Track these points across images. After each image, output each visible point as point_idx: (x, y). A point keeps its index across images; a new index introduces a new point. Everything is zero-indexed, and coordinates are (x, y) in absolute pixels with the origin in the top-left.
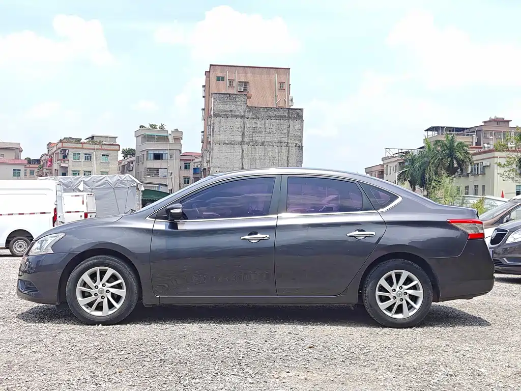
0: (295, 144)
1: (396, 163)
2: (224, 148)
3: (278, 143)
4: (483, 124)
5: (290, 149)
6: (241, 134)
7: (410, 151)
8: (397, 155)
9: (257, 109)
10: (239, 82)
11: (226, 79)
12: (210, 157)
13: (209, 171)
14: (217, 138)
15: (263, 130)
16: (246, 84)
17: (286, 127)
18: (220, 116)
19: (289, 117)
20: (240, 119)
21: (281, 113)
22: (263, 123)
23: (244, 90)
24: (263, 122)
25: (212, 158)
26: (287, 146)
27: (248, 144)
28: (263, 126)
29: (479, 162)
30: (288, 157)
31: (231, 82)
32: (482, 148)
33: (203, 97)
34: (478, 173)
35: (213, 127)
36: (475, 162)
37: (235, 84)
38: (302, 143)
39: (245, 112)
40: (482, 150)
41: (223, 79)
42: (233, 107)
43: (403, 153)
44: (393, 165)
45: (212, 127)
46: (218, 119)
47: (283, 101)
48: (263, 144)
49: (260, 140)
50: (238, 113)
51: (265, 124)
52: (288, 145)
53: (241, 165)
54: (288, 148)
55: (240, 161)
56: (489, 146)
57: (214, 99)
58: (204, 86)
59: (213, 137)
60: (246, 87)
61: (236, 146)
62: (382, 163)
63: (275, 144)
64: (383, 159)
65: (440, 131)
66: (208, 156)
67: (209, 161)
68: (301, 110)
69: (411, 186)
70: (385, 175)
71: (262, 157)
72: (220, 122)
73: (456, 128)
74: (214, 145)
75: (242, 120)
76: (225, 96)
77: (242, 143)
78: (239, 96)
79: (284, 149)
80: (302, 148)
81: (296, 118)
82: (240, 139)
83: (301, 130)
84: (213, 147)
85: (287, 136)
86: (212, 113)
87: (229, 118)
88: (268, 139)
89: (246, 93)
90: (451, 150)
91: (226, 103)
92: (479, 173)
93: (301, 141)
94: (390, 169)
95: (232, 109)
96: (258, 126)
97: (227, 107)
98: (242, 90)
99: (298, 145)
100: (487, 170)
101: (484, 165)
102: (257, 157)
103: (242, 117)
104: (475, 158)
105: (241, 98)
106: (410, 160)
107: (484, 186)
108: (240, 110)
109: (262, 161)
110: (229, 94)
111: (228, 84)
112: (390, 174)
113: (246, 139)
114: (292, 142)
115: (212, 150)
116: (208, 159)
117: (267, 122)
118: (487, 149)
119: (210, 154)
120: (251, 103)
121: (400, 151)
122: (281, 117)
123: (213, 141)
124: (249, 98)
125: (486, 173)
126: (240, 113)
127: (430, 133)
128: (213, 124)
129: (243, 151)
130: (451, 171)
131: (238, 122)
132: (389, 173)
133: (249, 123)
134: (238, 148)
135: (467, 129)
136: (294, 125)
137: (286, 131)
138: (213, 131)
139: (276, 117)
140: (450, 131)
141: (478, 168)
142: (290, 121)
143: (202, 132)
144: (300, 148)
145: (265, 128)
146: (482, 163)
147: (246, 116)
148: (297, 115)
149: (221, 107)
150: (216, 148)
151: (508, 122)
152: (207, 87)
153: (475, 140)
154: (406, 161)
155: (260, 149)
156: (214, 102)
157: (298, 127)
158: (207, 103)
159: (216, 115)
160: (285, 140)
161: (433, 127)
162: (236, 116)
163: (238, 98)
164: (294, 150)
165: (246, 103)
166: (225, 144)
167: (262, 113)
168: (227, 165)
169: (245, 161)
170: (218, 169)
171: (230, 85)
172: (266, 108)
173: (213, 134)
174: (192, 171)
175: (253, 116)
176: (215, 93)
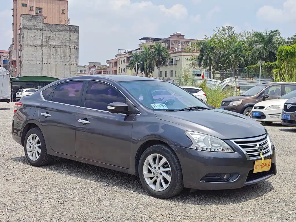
0: (74, 47)
1: (125, 58)
2: (30, 48)
3: (64, 46)
4: (170, 37)
5: (71, 50)
6: (41, 40)
7: (132, 51)
8: (125, 53)
9: (50, 25)
10: (37, 8)
11: (28, 5)
13: (21, 63)
14: (25, 42)
15: (55, 38)
16: (40, 9)
17: (68, 36)
18: (28, 29)
19: (70, 30)
21: (65, 28)
22: (55, 34)
23: (40, 13)
25: (23, 54)
26: (69, 48)
27: (45, 46)
28: (55, 36)
29: (173, 58)
30: (70, 54)
31: (31, 7)
32: (174, 50)
33: (12, 16)
34: (172, 64)
35: (23, 35)
36: (171, 58)
37: (34, 9)
38: (78, 47)
39: (43, 26)
40: (174, 51)
41: (26, 5)
42: (35, 24)
43: (129, 52)
44: (123, 59)
45: (22, 35)
46: (26, 30)
47: (64, 20)
48: (55, 46)
49: (52, 44)
50: (39, 28)
52: (70, 48)
53: (41, 59)
54: (70, 49)
55: (41, 56)
56: (178, 49)
57: (23, 18)
58: (13, 9)
60: (41, 11)
61: (38, 47)
62: (116, 58)
63: (62, 47)
64: (117, 56)
65: (148, 40)
66: (20, 53)
67: (21, 56)
68: (78, 26)
69: (135, 71)
70: (118, 65)
71: (55, 55)
72: (27, 33)
73: (157, 39)
75: (41, 32)
76: (30, 16)
77: (42, 46)
78: (39, 17)
79: (68, 50)
80: (78, 49)
81: (74, 31)
82: (40, 43)
83: (78, 38)
84: (23, 47)
85: (69, 42)
86: (21, 26)
87: (33, 30)
88: (57, 43)
89: (42, 15)
90: (159, 51)
91: (31, 20)
92: (173, 64)
93: (78, 45)
94: (122, 62)
96: (52, 35)
97: (31, 23)
98: (39, 13)
99: (76, 47)
100: (178, 63)
101: (176, 59)
102: (52, 54)
103: (41, 30)
104: (171, 56)
105: (40, 18)
106: (135, 56)
107: (176, 71)
108: (40, 26)
109: (54, 57)
110: (33, 15)
111: (29, 8)
112: (121, 64)
113: (44, 43)
114: (72, 46)
115: (23, 49)
116: (20, 55)
117: (57, 33)
118: (177, 51)
120: (46, 21)
121: (127, 51)
122: (65, 31)
123: (23, 44)
124: (45, 18)
127: (142, 41)
128: (23, 33)
129: (42, 51)
130: (159, 64)
131: (39, 33)
133: (46, 34)
134: (39, 49)
135: (162, 39)
136: (73, 35)
137: (68, 39)
138: (23, 37)
139: (62, 31)
140: (153, 40)
141: (172, 61)
142: (71, 33)
143: (13, 38)
144: (77, 49)
145: (56, 37)
146: (175, 58)
147: (44, 29)
148: (75, 29)
149: (27, 23)
150: (25, 49)
151: (183, 36)
152: (15, 10)
153: (167, 46)
154: (132, 57)
155: (53, 49)
156: (23, 20)
157: (75, 37)
158: (16, 20)
159: (24, 28)
160: (68, 44)
161: (144, 38)
162: (38, 29)
164: (73, 50)
165: (43, 21)
166: (31, 46)
167: (54, 28)
168: (33, 59)
169: (44, 56)
170: (27, 62)
171: (31, 9)
172: (56, 25)
173: (23, 40)
174: (2, 62)
175: (48, 30)
176: (23, 14)
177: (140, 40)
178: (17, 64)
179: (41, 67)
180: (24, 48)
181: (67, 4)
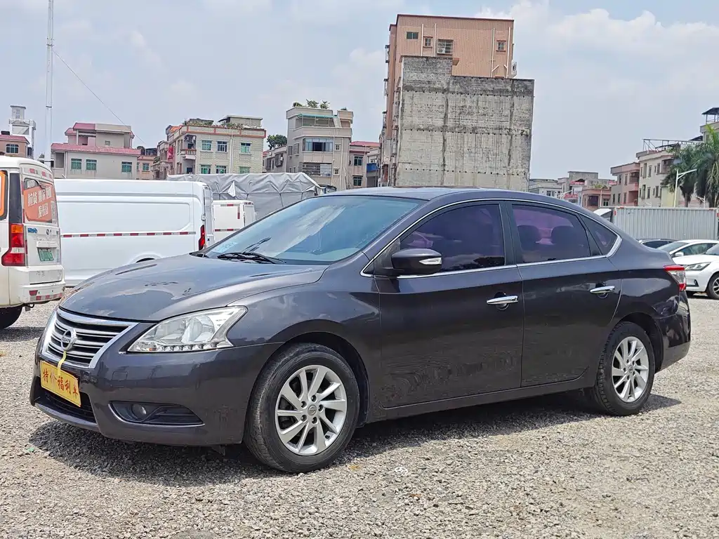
0: (520, 132)
1: (660, 161)
2: (416, 134)
3: (496, 129)
5: (514, 138)
6: (443, 116)
7: (680, 143)
8: (660, 149)
9: (466, 79)
10: (439, 40)
11: (421, 36)
12: (396, 149)
13: (395, 171)
14: (407, 121)
15: (474, 110)
16: (448, 43)
17: (508, 106)
18: (414, 90)
19: (513, 91)
20: (441, 94)
21: (501, 86)
22: (475, 100)
23: (446, 52)
24: (475, 98)
25: (400, 149)
26: (509, 134)
27: (452, 130)
28: (475, 105)
30: (510, 150)
31: (428, 40)
33: (387, 62)
35: (403, 104)
37: (434, 43)
38: (531, 130)
39: (448, 83)
41: (415, 36)
42: (432, 77)
43: (670, 146)
44: (655, 163)
45: (401, 106)
46: (410, 93)
47: (503, 68)
48: (474, 130)
49: (469, 124)
50: (440, 86)
51: (478, 101)
52: (511, 133)
53: (442, 160)
54: (510, 137)
55: (441, 154)
57: (405, 64)
58: (388, 47)
59: (402, 119)
60: (449, 48)
61: (434, 133)
62: (637, 161)
63: (491, 131)
64: (638, 155)
66: (394, 146)
67: (396, 154)
68: (531, 81)
69: (684, 194)
70: (641, 178)
71: (473, 150)
72: (413, 99)
74: (404, 132)
75: (444, 96)
76: (421, 59)
77: (444, 129)
78: (441, 61)
79: (505, 139)
80: (530, 137)
81: (524, 93)
82: (440, 123)
83: (530, 111)
84: (401, 133)
85: (509, 120)
86: (401, 85)
87: (426, 93)
88: (481, 124)
89: (450, 57)
91: (421, 70)
93: (530, 126)
94: (650, 170)
95: (429, 79)
96: (468, 104)
97: (423, 77)
98: (444, 52)
99: (524, 133)
102: (466, 149)
103: (444, 91)
105: (443, 64)
106: (684, 156)
108: (443, 81)
109: (472, 155)
110: (427, 57)
111: (423, 43)
112: (650, 176)
113: (450, 124)
114: (517, 129)
115: (401, 139)
116: (394, 152)
117: (481, 98)
119: (397, 144)
120: (457, 71)
121: (666, 143)
122: (501, 92)
123: (402, 125)
124: (456, 62)
126: (442, 85)
127: (711, 117)
128: (403, 100)
129: (445, 140)
131: (439, 99)
132: (647, 175)
133: (455, 100)
134: (438, 136)
136: (520, 103)
137: (507, 112)
138: (402, 111)
139: (494, 92)
142: (515, 97)
143: (384, 113)
144: (528, 137)
145: (478, 107)
147: (451, 90)
148: (525, 88)
149: (414, 76)
150: (406, 136)
154: (677, 157)
155: (469, 138)
156: (405, 68)
157: (525, 106)
158: (392, 72)
159: (407, 88)
160: (507, 125)
162: (436, 90)
163: (440, 63)
164: (518, 140)
165: (451, 71)
166: (419, 129)
167: (474, 86)
168: (422, 161)
169: (446, 155)
170: (408, 166)
171: (426, 45)
172: (480, 78)
173: (402, 116)
174: (365, 168)
175: (461, 90)
176: (406, 56)
177: (704, 114)
178: (391, 172)
179: (440, 179)
180: (404, 136)
181: (512, 29)
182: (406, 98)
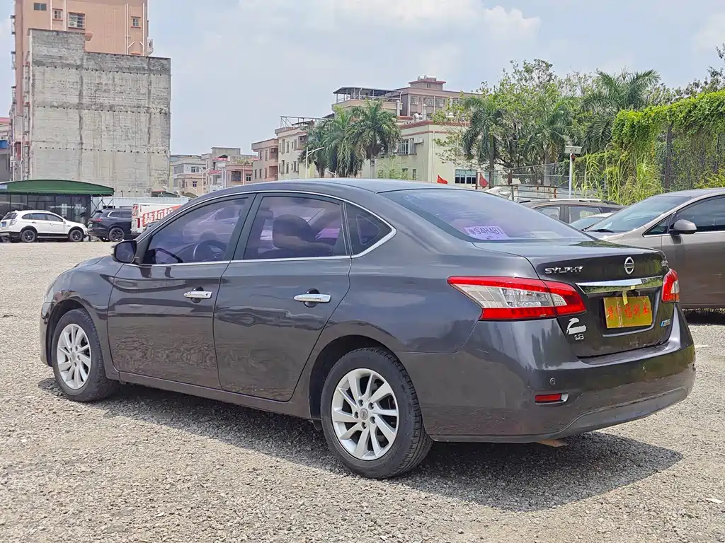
0: (159, 110)
1: (296, 138)
2: (51, 112)
3: (134, 107)
4: (409, 86)
5: (152, 117)
6: (77, 93)
7: (314, 120)
8: (296, 126)
9: (100, 55)
10: (71, 13)
11: (51, 7)
12: (29, 126)
13: (29, 148)
14: (39, 98)
15: (111, 87)
16: (80, 17)
17: (145, 83)
18: (44, 65)
19: (149, 69)
20: (74, 70)
21: (138, 63)
22: (111, 77)
23: (78, 26)
24: (111, 75)
25: (33, 127)
26: (147, 112)
27: (88, 108)
28: (111, 82)
29: (408, 137)
30: (149, 128)
31: (57, 12)
32: (411, 119)
33: (13, 33)
34: (407, 153)
35: (34, 80)
36: (404, 138)
37: (64, 15)
38: (169, 108)
39: (82, 60)
40: (413, 122)
41: (44, 7)
42: (64, 52)
43: (305, 123)
44: (291, 140)
45: (31, 81)
46: (41, 69)
47: (139, 45)
48: (111, 108)
49: (106, 102)
50: (72, 62)
51: (114, 78)
52: (149, 111)
53: (79, 139)
54: (148, 115)
55: (78, 132)
56: (421, 116)
57: (34, 37)
58: (13, 17)
59: (33, 95)
60: (81, 22)
61: (69, 110)
62: (276, 138)
63: (129, 109)
64: (277, 132)
65: (354, 93)
66: (26, 124)
67: (28, 132)
68: (168, 60)
69: (318, 169)
70: (280, 154)
71: (111, 128)
72: (44, 74)
73: (375, 90)
74: (36, 108)
75: (78, 72)
76: (51, 33)
77: (79, 106)
78: (73, 36)
79: (144, 117)
80: (169, 116)
81: (160, 71)
82: (76, 100)
83: (168, 89)
84: (33, 110)
85: (147, 98)
86: (30, 60)
87: (59, 69)
88: (118, 101)
89: (82, 31)
90: (375, 122)
91: (48, 44)
92: (409, 153)
93: (168, 105)
94: (288, 146)
95: (60, 54)
96: (104, 81)
97: (54, 51)
98: (75, 26)
99: (163, 111)
100: (419, 149)
101: (416, 141)
102: (103, 128)
103: (77, 67)
104: (404, 132)
105: (74, 40)
106: (316, 133)
107: (414, 170)
108: (75, 57)
109: (111, 133)
110: (57, 32)
111: (52, 15)
112: (288, 152)
113: (86, 101)
114: (155, 107)
115: (33, 115)
116: (26, 129)
117: (117, 76)
118: (418, 120)
119: (29, 122)
120: (90, 46)
121: (301, 121)
122: (138, 70)
123: (34, 102)
124: (89, 38)
125: (418, 152)
126: (75, 61)
127: (341, 96)
128: (34, 75)
129: (81, 118)
130: (373, 151)
131: (73, 75)
132: (286, 151)
133: (90, 78)
134: (74, 114)
135: (389, 92)
136: (157, 81)
137: (143, 91)
138: (33, 85)
139: (130, 70)
140: (367, 94)
141: (407, 145)
142: (152, 75)
143: (14, 87)
144: (167, 115)
145: (114, 85)
146: (413, 139)
147: (84, 66)
148: (162, 67)
149: (44, 51)
150: (39, 113)
151: (441, 83)
152: (18, 18)
153: (400, 107)
154: (310, 134)
155: (107, 117)
156: (34, 42)
157: (163, 85)
158: (20, 44)
159: (38, 63)
160: (144, 103)
161: (345, 89)
162: (69, 66)
163: (71, 37)
164: (158, 118)
165: (84, 47)
166: (52, 106)
167: (110, 64)
168: (58, 139)
169: (84, 134)
170: (42, 145)
171: (56, 17)
172: (115, 55)
173: (33, 92)
175: (95, 67)
176: (33, 29)
177: (334, 93)
178: (24, 150)
179: (77, 157)
180: (36, 113)
181: (146, 6)
182: (37, 74)
